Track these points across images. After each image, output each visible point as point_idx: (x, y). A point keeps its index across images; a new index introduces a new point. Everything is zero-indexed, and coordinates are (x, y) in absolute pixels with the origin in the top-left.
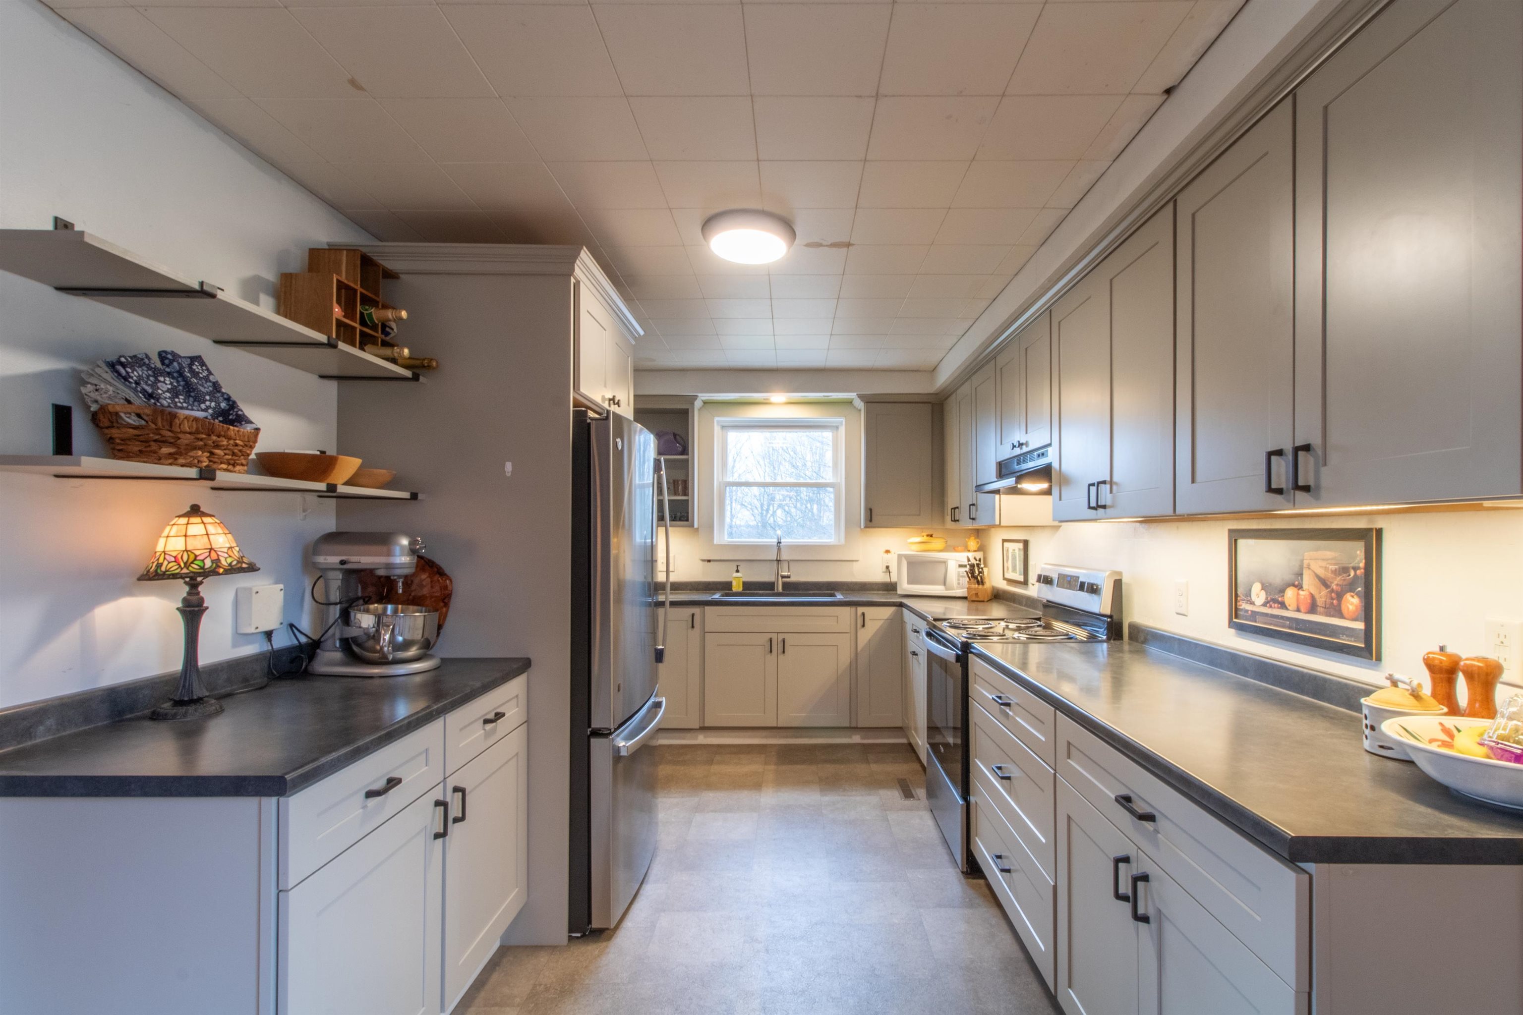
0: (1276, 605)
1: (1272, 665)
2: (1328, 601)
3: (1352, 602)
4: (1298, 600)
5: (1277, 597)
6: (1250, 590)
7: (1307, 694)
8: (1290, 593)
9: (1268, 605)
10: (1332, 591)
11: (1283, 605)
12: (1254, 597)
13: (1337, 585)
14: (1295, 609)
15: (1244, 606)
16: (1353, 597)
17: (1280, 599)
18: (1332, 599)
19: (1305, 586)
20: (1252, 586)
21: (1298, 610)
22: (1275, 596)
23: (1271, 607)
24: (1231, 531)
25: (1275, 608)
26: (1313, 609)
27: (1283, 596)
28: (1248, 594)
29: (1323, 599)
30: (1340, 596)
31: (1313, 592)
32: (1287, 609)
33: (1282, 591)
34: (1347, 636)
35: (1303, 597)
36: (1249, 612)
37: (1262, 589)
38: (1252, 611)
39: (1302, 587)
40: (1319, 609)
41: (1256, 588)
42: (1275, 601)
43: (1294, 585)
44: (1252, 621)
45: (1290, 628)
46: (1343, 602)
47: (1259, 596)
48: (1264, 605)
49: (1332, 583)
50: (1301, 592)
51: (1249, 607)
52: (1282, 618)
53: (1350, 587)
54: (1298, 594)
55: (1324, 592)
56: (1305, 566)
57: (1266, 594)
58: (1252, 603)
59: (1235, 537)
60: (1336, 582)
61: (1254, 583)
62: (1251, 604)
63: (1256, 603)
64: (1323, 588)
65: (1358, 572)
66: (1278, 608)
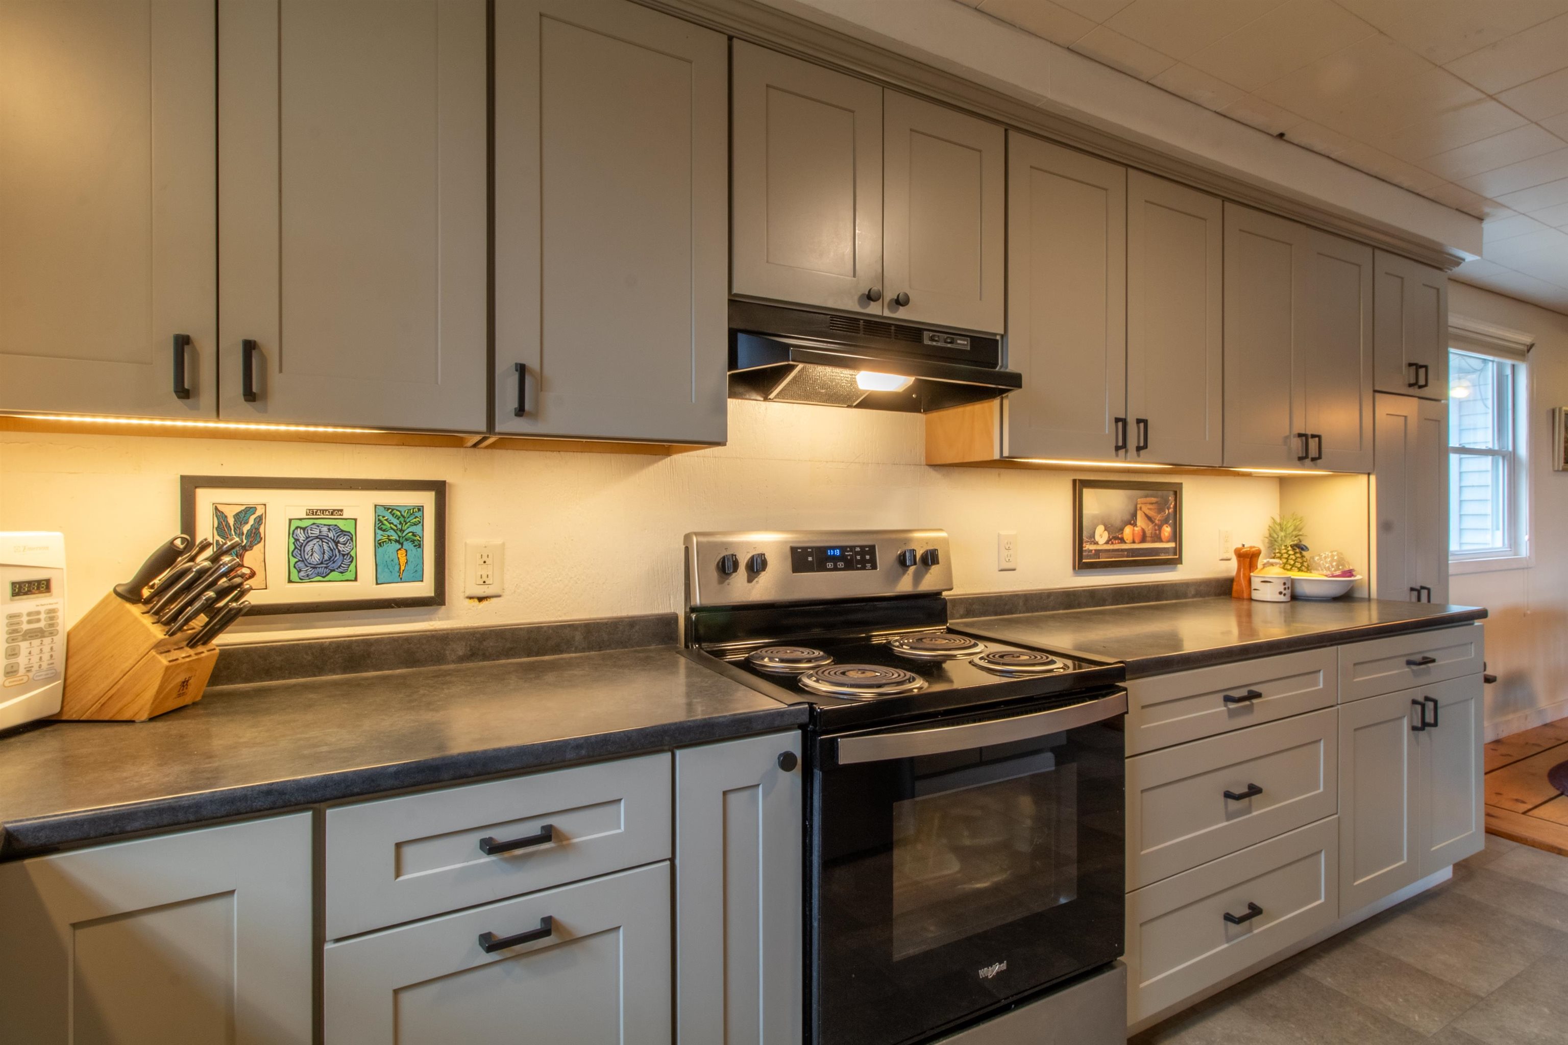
0: (1117, 541)
1: (1127, 587)
2: (1154, 532)
3: (1167, 530)
4: (1133, 534)
5: (1117, 534)
6: (1094, 533)
7: (1152, 601)
8: (1128, 530)
9: (1110, 542)
10: (1156, 525)
11: (1122, 541)
12: (1097, 538)
13: (1159, 520)
14: (1132, 541)
15: (1087, 547)
16: (1167, 527)
17: (1120, 536)
18: (1156, 530)
19: (1139, 523)
20: (1095, 529)
21: (1134, 542)
22: (1116, 535)
23: (1112, 543)
24: (1074, 481)
25: (1116, 543)
26: (1143, 540)
27: (1122, 533)
28: (1093, 536)
29: (1150, 531)
30: (1160, 527)
31: (1143, 527)
32: (1125, 543)
33: (1121, 530)
34: (1164, 553)
35: (1136, 532)
36: (1093, 551)
37: (1105, 530)
38: (1095, 550)
39: (1136, 525)
40: (1148, 539)
41: (1100, 529)
42: (1116, 538)
43: (1131, 524)
44: (1096, 559)
45: (1127, 557)
46: (1162, 531)
47: (1102, 536)
48: (1107, 543)
49: (1155, 519)
50: (1136, 529)
51: (1093, 547)
52: (1123, 550)
53: (1166, 521)
54: (1134, 530)
55: (1151, 526)
56: (1138, 508)
57: (1109, 534)
58: (1097, 543)
59: (1080, 486)
60: (1158, 519)
61: (1097, 526)
62: (1095, 544)
63: (1099, 543)
64: (1150, 523)
65: (1170, 511)
66: (1118, 543)
